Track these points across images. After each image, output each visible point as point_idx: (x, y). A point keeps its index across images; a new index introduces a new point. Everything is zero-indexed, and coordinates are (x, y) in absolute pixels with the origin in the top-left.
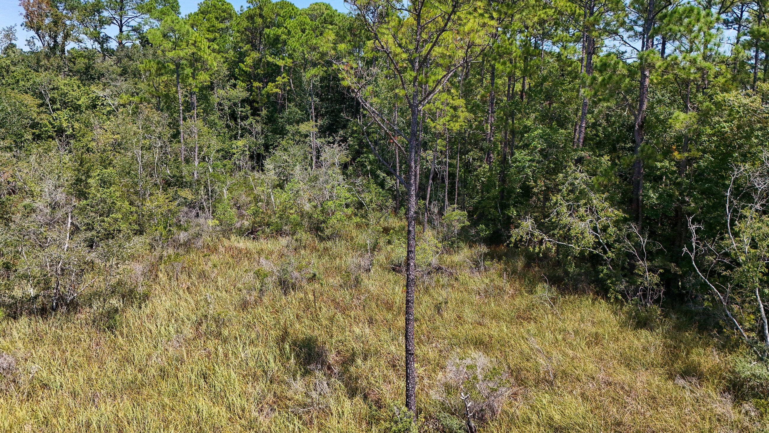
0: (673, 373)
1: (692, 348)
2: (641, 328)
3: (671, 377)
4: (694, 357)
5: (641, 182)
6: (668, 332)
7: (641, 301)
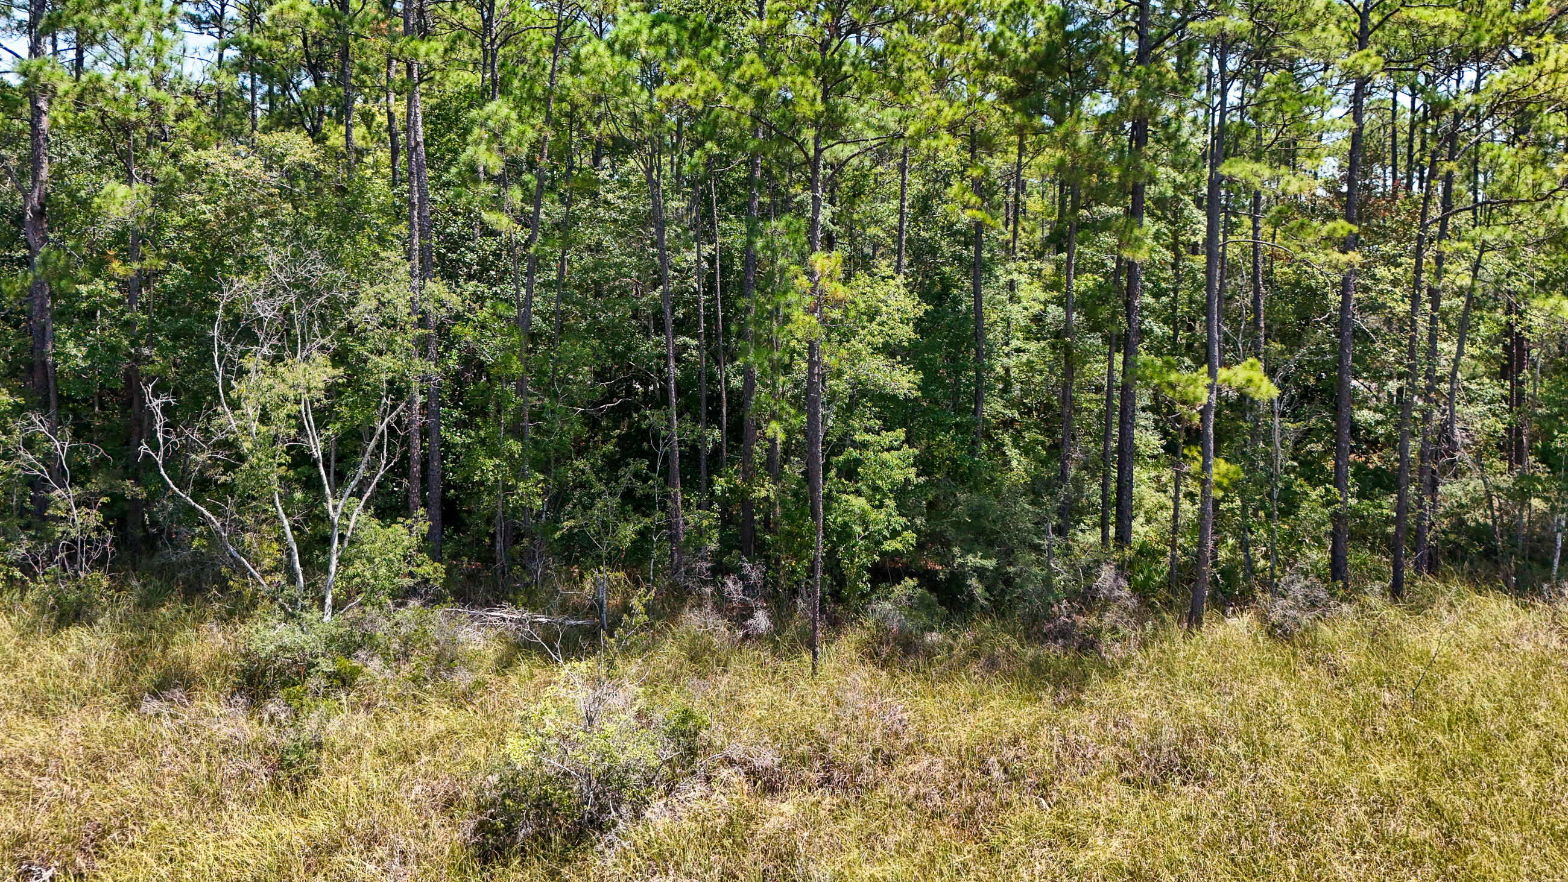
0: (137, 694)
1: (174, 633)
2: (68, 625)
3: (133, 703)
4: (177, 651)
5: (49, 329)
6: (125, 618)
7: (65, 571)
